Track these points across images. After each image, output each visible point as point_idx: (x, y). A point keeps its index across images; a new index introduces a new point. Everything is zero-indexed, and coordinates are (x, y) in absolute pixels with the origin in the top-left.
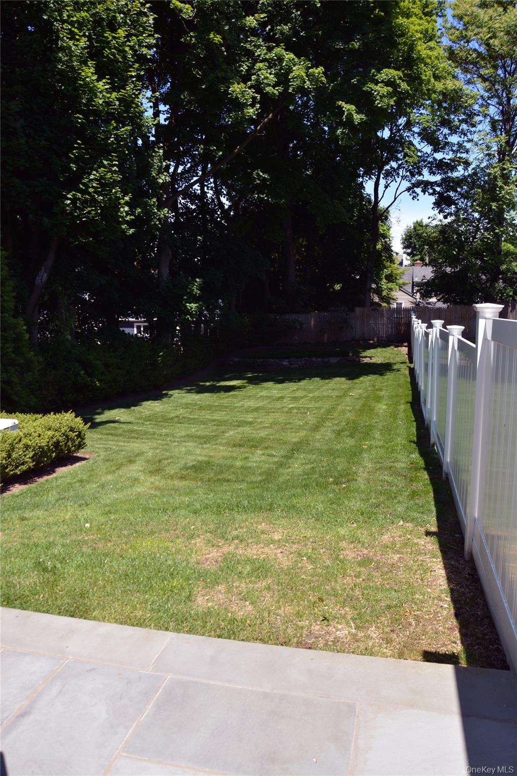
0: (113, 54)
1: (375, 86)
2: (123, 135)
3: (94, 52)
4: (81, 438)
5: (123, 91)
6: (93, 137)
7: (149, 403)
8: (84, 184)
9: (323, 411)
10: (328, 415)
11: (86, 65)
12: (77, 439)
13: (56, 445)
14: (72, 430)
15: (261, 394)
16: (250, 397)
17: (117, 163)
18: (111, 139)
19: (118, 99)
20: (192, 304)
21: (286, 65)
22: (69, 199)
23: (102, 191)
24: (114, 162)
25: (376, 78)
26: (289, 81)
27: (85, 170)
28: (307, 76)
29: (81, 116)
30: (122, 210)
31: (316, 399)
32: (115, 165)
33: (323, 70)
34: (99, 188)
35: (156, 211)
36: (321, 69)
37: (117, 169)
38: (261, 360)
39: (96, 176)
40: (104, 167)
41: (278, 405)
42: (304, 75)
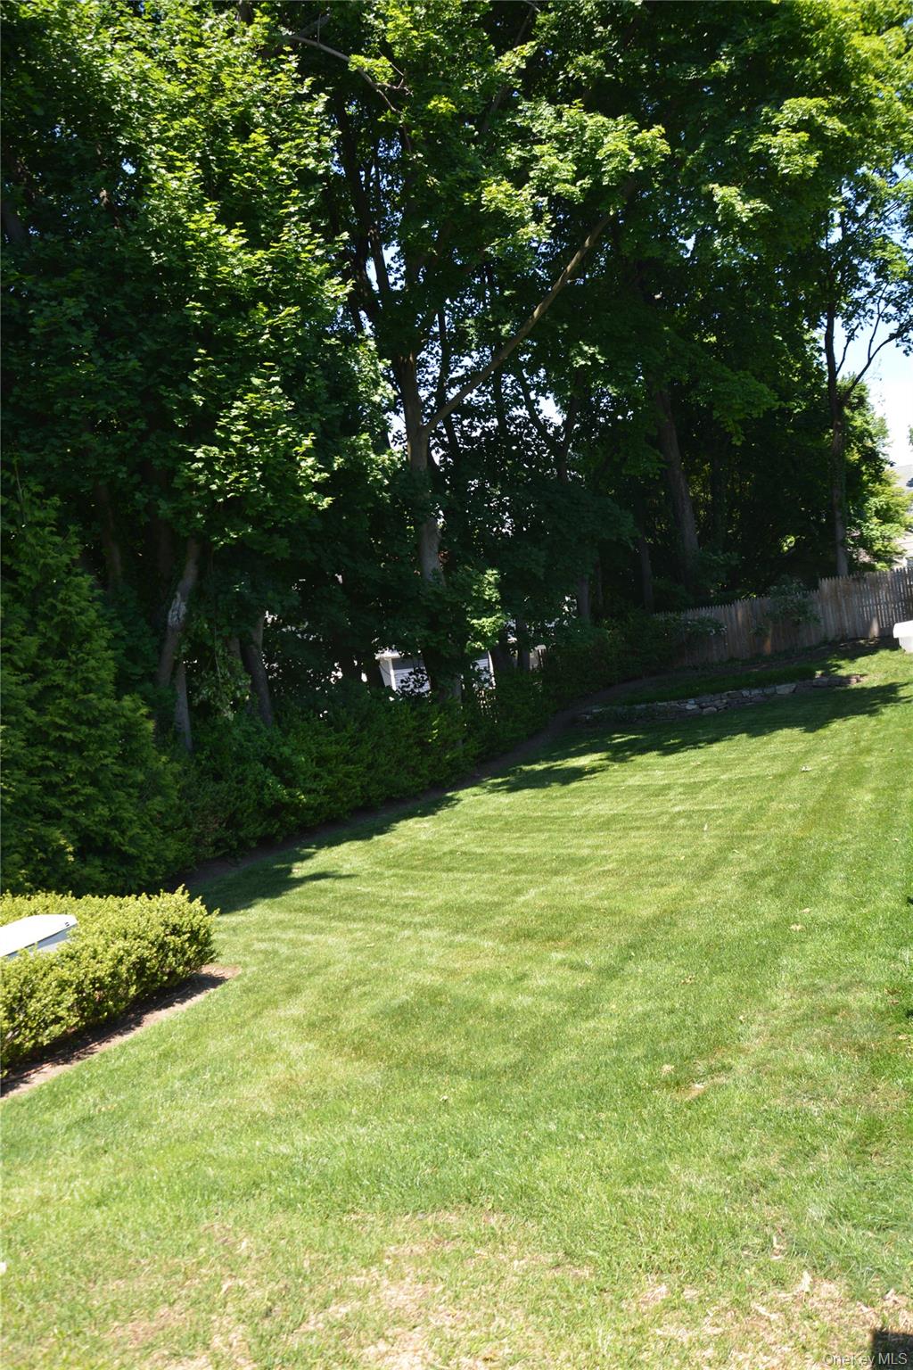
0: (249, 181)
1: (774, 139)
2: (285, 324)
3: (214, 186)
4: (200, 944)
5: (275, 245)
6: (230, 339)
7: (411, 822)
8: (222, 428)
9: (739, 815)
10: (746, 828)
11: (202, 210)
12: (191, 946)
13: (140, 967)
14: (176, 931)
15: (631, 782)
16: (606, 790)
17: (278, 379)
18: (265, 337)
19: (270, 261)
20: (484, 619)
21: (591, 138)
22: (200, 460)
23: (256, 436)
24: (273, 379)
25: (773, 122)
26: (599, 164)
27: (219, 403)
28: (632, 148)
29: (199, 304)
30: (303, 464)
31: (732, 787)
32: (275, 383)
33: (663, 130)
34: (249, 432)
35: (373, 456)
36: (658, 130)
37: (280, 391)
38: (643, 706)
39: (241, 408)
40: (256, 390)
41: (654, 807)
42: (625, 148)
